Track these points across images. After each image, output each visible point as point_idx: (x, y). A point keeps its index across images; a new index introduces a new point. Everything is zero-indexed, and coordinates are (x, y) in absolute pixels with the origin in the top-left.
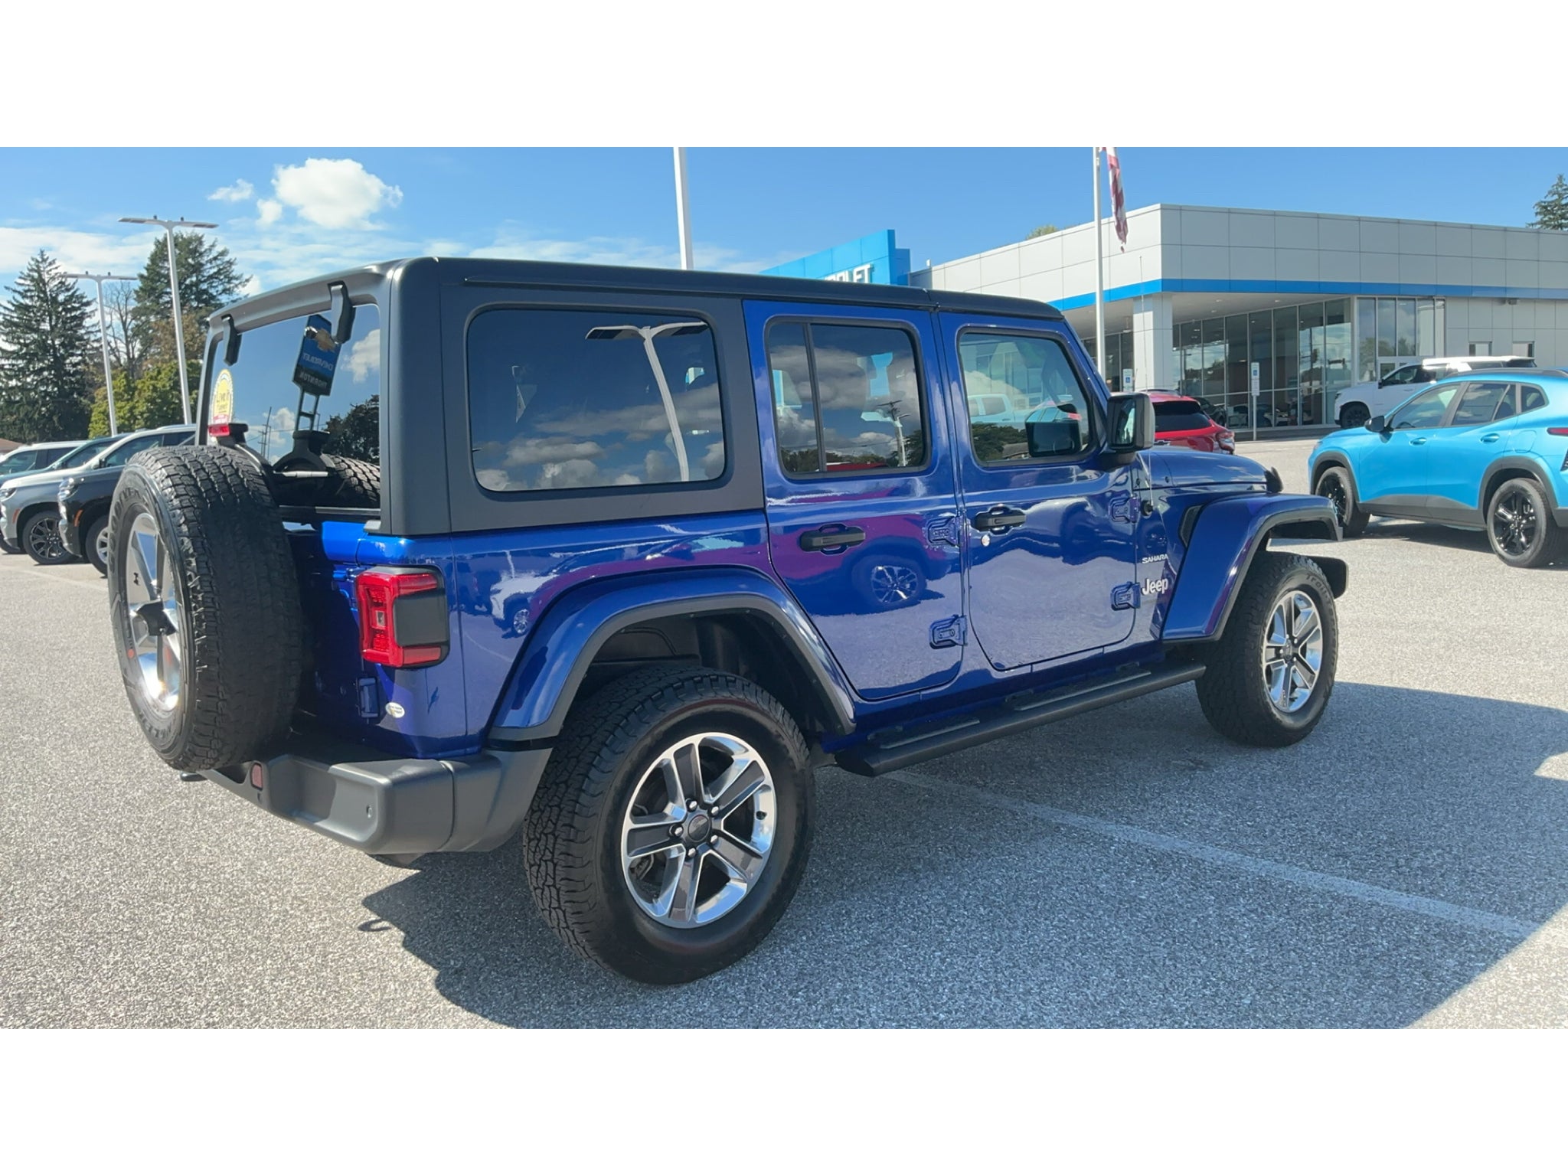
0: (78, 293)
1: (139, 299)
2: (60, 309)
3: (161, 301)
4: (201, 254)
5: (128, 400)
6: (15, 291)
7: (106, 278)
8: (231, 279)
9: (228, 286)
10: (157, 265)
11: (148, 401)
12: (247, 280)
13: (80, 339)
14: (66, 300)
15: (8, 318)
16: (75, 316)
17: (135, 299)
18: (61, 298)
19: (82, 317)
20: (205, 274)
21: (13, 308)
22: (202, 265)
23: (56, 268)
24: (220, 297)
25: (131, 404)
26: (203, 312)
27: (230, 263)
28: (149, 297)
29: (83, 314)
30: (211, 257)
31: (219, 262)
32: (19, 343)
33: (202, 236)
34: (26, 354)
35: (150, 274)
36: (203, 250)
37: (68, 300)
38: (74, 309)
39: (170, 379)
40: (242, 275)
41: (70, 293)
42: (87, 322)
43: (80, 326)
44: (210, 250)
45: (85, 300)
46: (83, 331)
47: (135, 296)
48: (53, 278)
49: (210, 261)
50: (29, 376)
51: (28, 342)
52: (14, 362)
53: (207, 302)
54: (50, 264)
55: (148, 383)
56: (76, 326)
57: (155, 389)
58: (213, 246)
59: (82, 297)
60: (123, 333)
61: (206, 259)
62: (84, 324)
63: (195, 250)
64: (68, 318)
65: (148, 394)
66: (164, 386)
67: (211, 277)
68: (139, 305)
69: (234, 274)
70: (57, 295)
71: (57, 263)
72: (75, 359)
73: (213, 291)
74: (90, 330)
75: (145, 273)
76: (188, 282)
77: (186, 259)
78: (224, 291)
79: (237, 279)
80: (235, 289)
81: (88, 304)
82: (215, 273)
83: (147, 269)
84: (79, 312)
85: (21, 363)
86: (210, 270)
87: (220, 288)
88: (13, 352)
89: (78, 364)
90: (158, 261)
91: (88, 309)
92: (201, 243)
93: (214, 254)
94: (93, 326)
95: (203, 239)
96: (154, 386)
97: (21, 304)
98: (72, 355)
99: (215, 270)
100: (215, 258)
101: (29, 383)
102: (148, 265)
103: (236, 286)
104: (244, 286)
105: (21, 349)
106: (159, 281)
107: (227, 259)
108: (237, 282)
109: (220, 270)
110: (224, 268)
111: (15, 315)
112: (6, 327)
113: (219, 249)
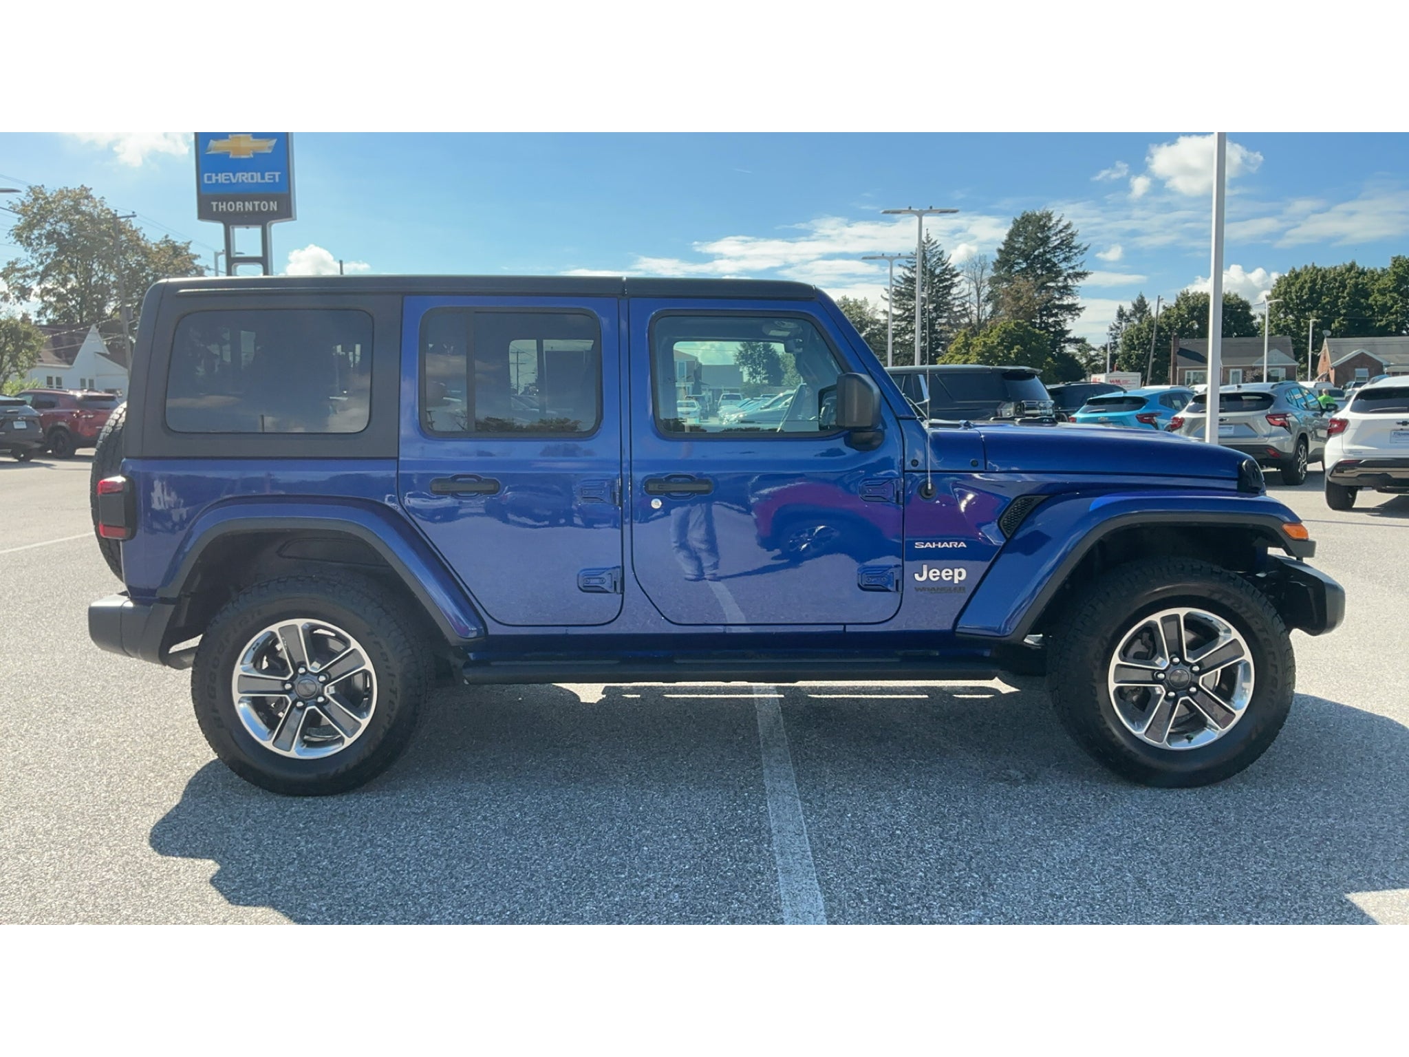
0: (950, 267)
1: (996, 269)
2: (936, 280)
3: (1013, 271)
4: (1049, 229)
5: (964, 353)
6: (905, 267)
7: (896, 258)
8: (1072, 248)
9: (1068, 254)
10: (1013, 240)
11: (978, 355)
12: (1086, 249)
13: (948, 304)
14: (941, 273)
15: (898, 289)
16: (946, 286)
17: (992, 270)
18: (938, 271)
19: (950, 287)
20: (1050, 245)
21: (902, 281)
22: (1048, 238)
23: (937, 247)
24: (1060, 265)
25: (966, 356)
26: (1044, 279)
27: (1072, 235)
28: (1003, 267)
29: (952, 283)
30: (1057, 230)
31: (1063, 234)
32: (904, 309)
33: (1052, 213)
34: (907, 317)
35: (1006, 248)
36: (1051, 225)
37: (943, 272)
38: (946, 280)
39: (999, 337)
40: (1081, 245)
41: (944, 267)
42: (954, 291)
43: (949, 294)
44: (1057, 224)
45: (955, 273)
46: (950, 298)
47: (993, 267)
48: (934, 256)
49: (1056, 234)
50: (907, 334)
51: (910, 307)
52: (899, 323)
53: (1049, 270)
54: (933, 244)
55: (980, 340)
56: (947, 293)
57: (985, 343)
58: (1059, 221)
59: (954, 270)
60: (976, 298)
61: (1053, 232)
62: (951, 292)
63: (1045, 225)
64: (941, 288)
65: (978, 349)
66: (993, 342)
67: (1055, 248)
68: (995, 275)
69: (1074, 244)
70: (935, 269)
71: (938, 243)
72: (943, 321)
73: (1055, 260)
74: (956, 296)
75: (1002, 247)
76: (1036, 253)
77: (1036, 234)
78: (1066, 259)
79: (1076, 248)
80: (1074, 257)
81: (957, 275)
82: (1059, 244)
83: (1004, 244)
84: (950, 282)
85: (903, 324)
86: (1055, 241)
87: (1062, 256)
88: (900, 316)
89: (944, 324)
90: (1013, 237)
91: (956, 280)
92: (1050, 219)
93: (1060, 227)
94: (960, 293)
95: (1052, 216)
96: (984, 342)
97: (909, 277)
98: (941, 317)
99: (1058, 242)
100: (1061, 231)
101: (907, 340)
102: (1006, 241)
103: (1076, 254)
104: (1082, 254)
105: (904, 313)
106: (1013, 253)
107: (1070, 231)
108: (1076, 251)
109: (1063, 241)
110: (1067, 239)
111: (903, 286)
112: (896, 296)
113: (1064, 223)
